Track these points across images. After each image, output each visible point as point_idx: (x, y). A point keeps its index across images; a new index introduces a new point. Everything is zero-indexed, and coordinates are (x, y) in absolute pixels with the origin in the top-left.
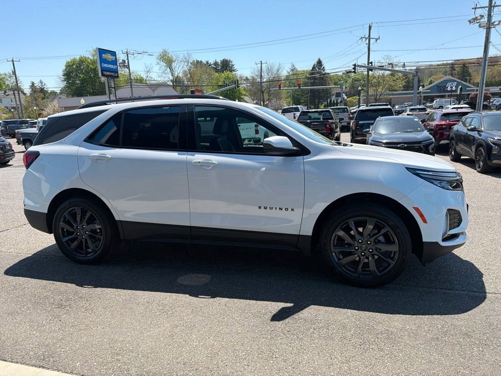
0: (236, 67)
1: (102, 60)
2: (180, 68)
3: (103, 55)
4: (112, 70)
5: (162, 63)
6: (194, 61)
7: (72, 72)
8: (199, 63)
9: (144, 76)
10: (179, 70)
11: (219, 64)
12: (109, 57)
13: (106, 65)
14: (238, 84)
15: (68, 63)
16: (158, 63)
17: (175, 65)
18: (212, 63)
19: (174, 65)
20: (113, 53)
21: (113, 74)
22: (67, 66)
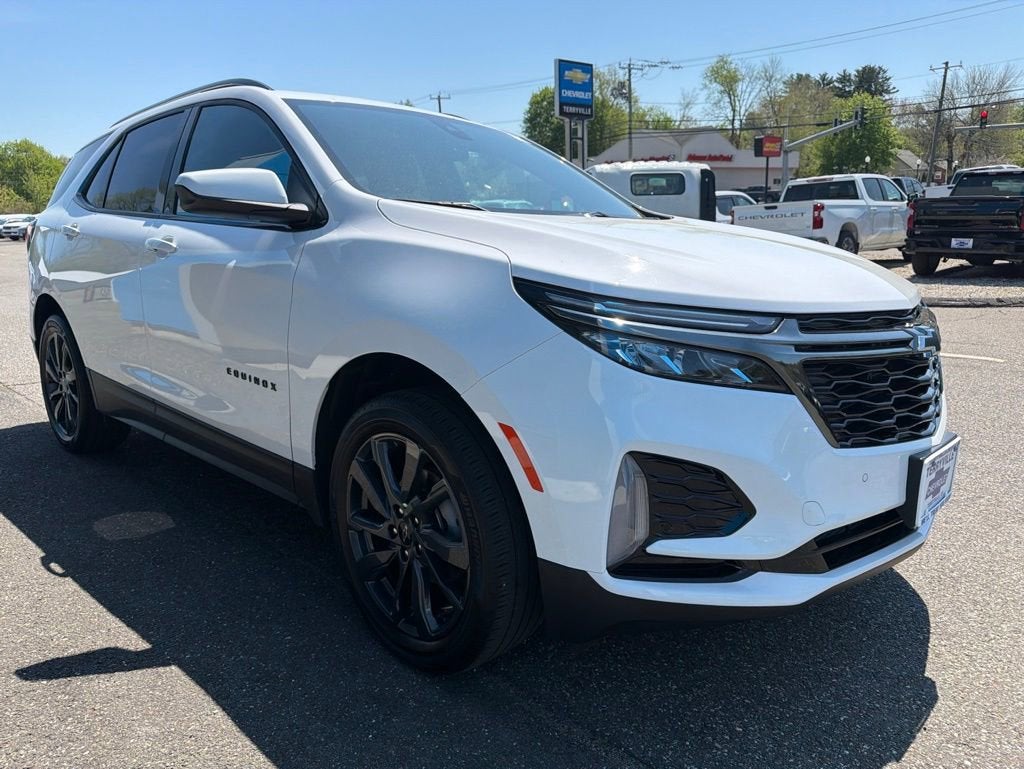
0: (893, 83)
1: (563, 83)
2: (753, 94)
3: (567, 73)
4: (582, 103)
5: (715, 85)
6: (792, 76)
7: (539, 115)
8: (802, 80)
9: (675, 114)
10: (751, 97)
11: (853, 78)
12: (579, 76)
13: (568, 93)
14: (863, 118)
15: (535, 96)
16: (705, 86)
17: (744, 88)
18: (834, 78)
19: (740, 87)
20: (587, 68)
21: (581, 110)
22: (532, 104)
